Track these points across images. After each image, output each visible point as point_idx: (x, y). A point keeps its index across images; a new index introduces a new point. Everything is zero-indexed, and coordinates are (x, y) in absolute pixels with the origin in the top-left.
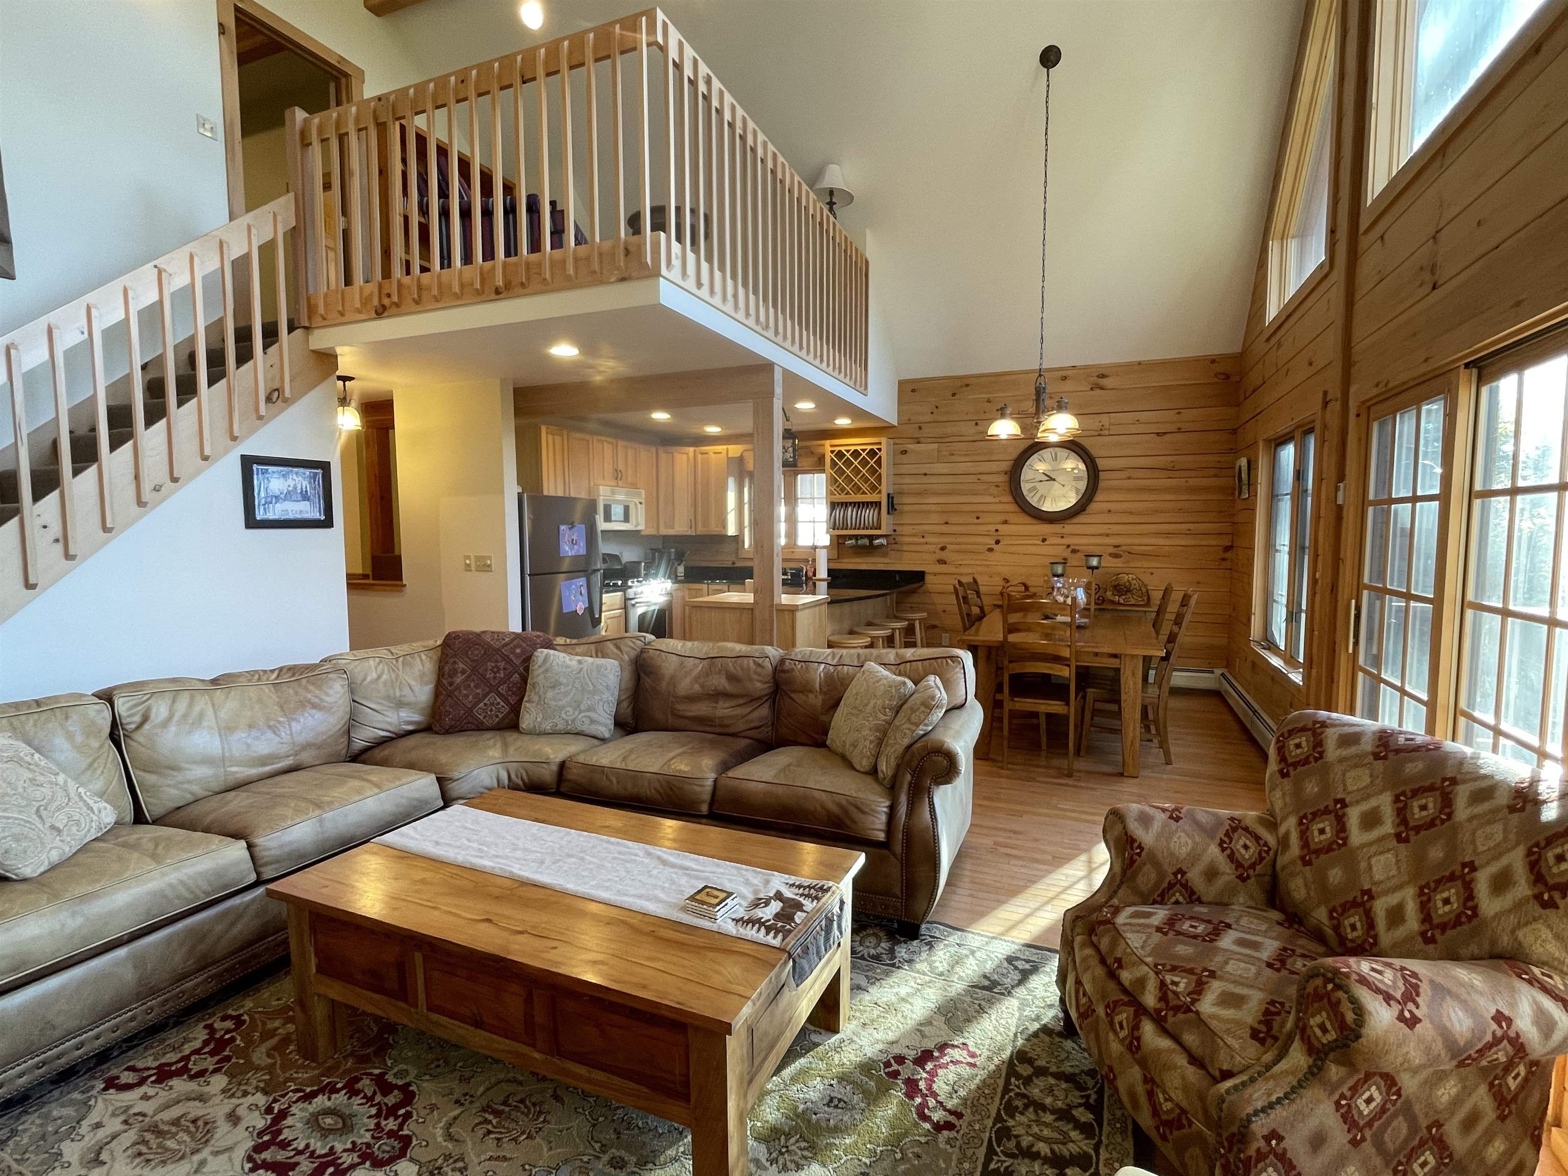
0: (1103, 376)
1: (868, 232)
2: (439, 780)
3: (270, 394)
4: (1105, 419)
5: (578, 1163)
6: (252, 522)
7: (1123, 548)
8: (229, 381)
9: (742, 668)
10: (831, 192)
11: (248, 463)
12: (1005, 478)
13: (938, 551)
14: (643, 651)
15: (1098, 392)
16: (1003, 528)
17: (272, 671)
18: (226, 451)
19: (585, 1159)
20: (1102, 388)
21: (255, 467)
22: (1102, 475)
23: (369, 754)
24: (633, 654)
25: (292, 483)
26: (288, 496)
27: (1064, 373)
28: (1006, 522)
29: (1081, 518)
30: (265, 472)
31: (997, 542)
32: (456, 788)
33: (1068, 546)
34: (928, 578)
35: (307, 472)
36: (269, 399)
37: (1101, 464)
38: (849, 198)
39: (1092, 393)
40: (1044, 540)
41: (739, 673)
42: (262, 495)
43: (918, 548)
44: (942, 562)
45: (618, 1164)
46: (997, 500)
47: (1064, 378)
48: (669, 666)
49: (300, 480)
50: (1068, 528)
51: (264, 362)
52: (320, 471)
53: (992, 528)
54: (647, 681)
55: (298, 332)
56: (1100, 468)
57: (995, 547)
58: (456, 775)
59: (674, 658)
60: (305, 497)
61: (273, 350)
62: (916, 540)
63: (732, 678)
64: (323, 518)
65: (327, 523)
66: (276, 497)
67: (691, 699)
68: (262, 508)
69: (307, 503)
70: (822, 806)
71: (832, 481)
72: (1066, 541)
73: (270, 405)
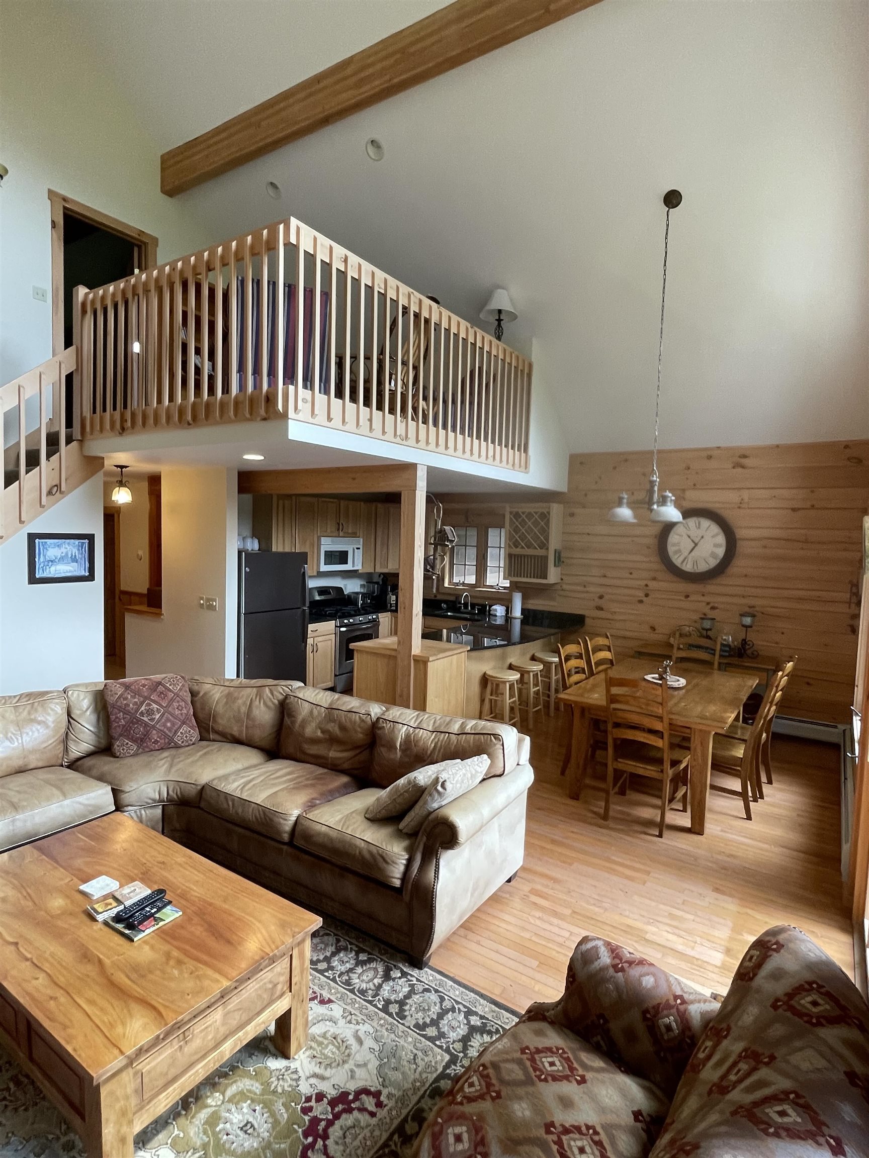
0: (745, 456)
1: (534, 341)
2: (114, 791)
3: (51, 489)
4: (746, 494)
5: (43, 1140)
6: (33, 579)
7: (757, 609)
8: (20, 483)
9: (350, 720)
10: (500, 311)
11: (32, 538)
12: (656, 541)
13: (597, 599)
14: (287, 697)
15: (739, 470)
16: (653, 585)
17: (15, 697)
18: (16, 531)
19: (50, 1137)
20: (743, 467)
21: (37, 541)
22: (740, 544)
23: (79, 763)
24: (281, 697)
25: (64, 550)
26: (62, 559)
27: (709, 453)
28: (654, 579)
29: (719, 580)
30: (44, 544)
31: (647, 595)
32: (126, 798)
33: (708, 604)
34: (588, 621)
35: (77, 542)
36: (50, 493)
37: (740, 533)
38: (513, 317)
39: (735, 470)
40: (687, 596)
41: (348, 725)
42: (42, 560)
43: (583, 595)
44: (600, 608)
45: (69, 1147)
46: (647, 559)
47: (710, 457)
48: (304, 710)
49: (71, 548)
50: (711, 587)
51: (47, 466)
52: (87, 541)
53: (643, 583)
54: (287, 721)
55: (74, 444)
56: (738, 536)
57: (645, 599)
58: (127, 789)
59: (306, 705)
60: (74, 560)
61: (55, 458)
62: (579, 588)
63: (343, 728)
64: (87, 574)
65: (91, 577)
66: (52, 561)
67: (314, 741)
68: (41, 571)
69: (76, 564)
70: (360, 853)
71: (510, 537)
72: (707, 599)
73: (51, 497)
